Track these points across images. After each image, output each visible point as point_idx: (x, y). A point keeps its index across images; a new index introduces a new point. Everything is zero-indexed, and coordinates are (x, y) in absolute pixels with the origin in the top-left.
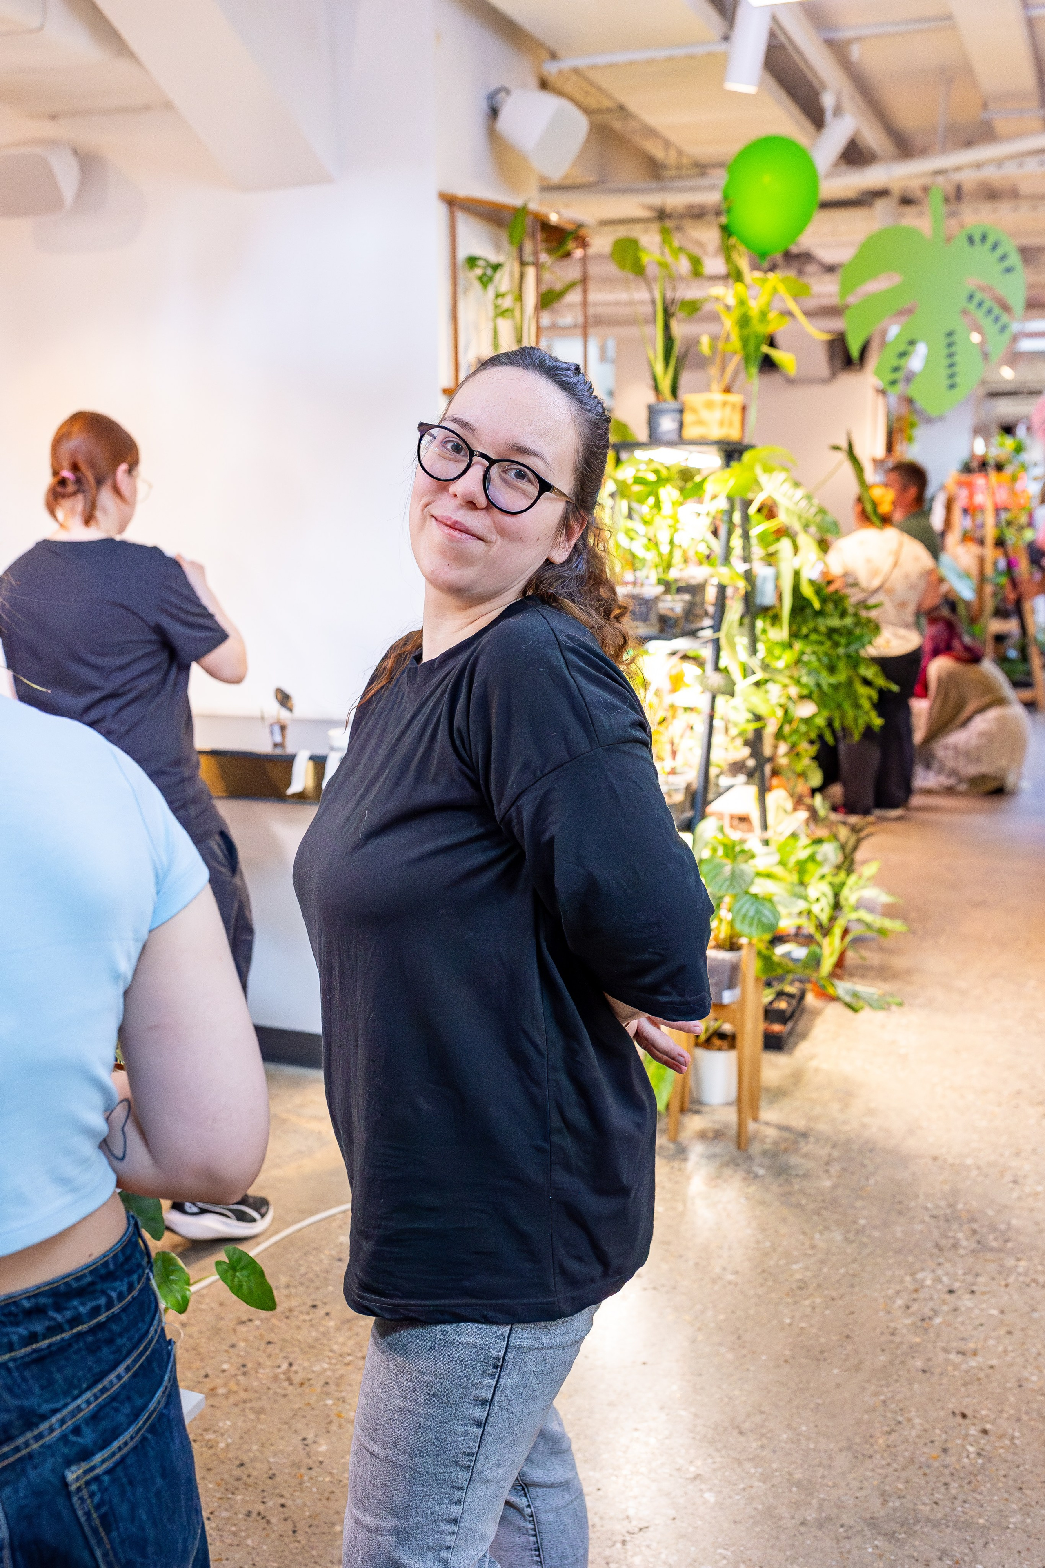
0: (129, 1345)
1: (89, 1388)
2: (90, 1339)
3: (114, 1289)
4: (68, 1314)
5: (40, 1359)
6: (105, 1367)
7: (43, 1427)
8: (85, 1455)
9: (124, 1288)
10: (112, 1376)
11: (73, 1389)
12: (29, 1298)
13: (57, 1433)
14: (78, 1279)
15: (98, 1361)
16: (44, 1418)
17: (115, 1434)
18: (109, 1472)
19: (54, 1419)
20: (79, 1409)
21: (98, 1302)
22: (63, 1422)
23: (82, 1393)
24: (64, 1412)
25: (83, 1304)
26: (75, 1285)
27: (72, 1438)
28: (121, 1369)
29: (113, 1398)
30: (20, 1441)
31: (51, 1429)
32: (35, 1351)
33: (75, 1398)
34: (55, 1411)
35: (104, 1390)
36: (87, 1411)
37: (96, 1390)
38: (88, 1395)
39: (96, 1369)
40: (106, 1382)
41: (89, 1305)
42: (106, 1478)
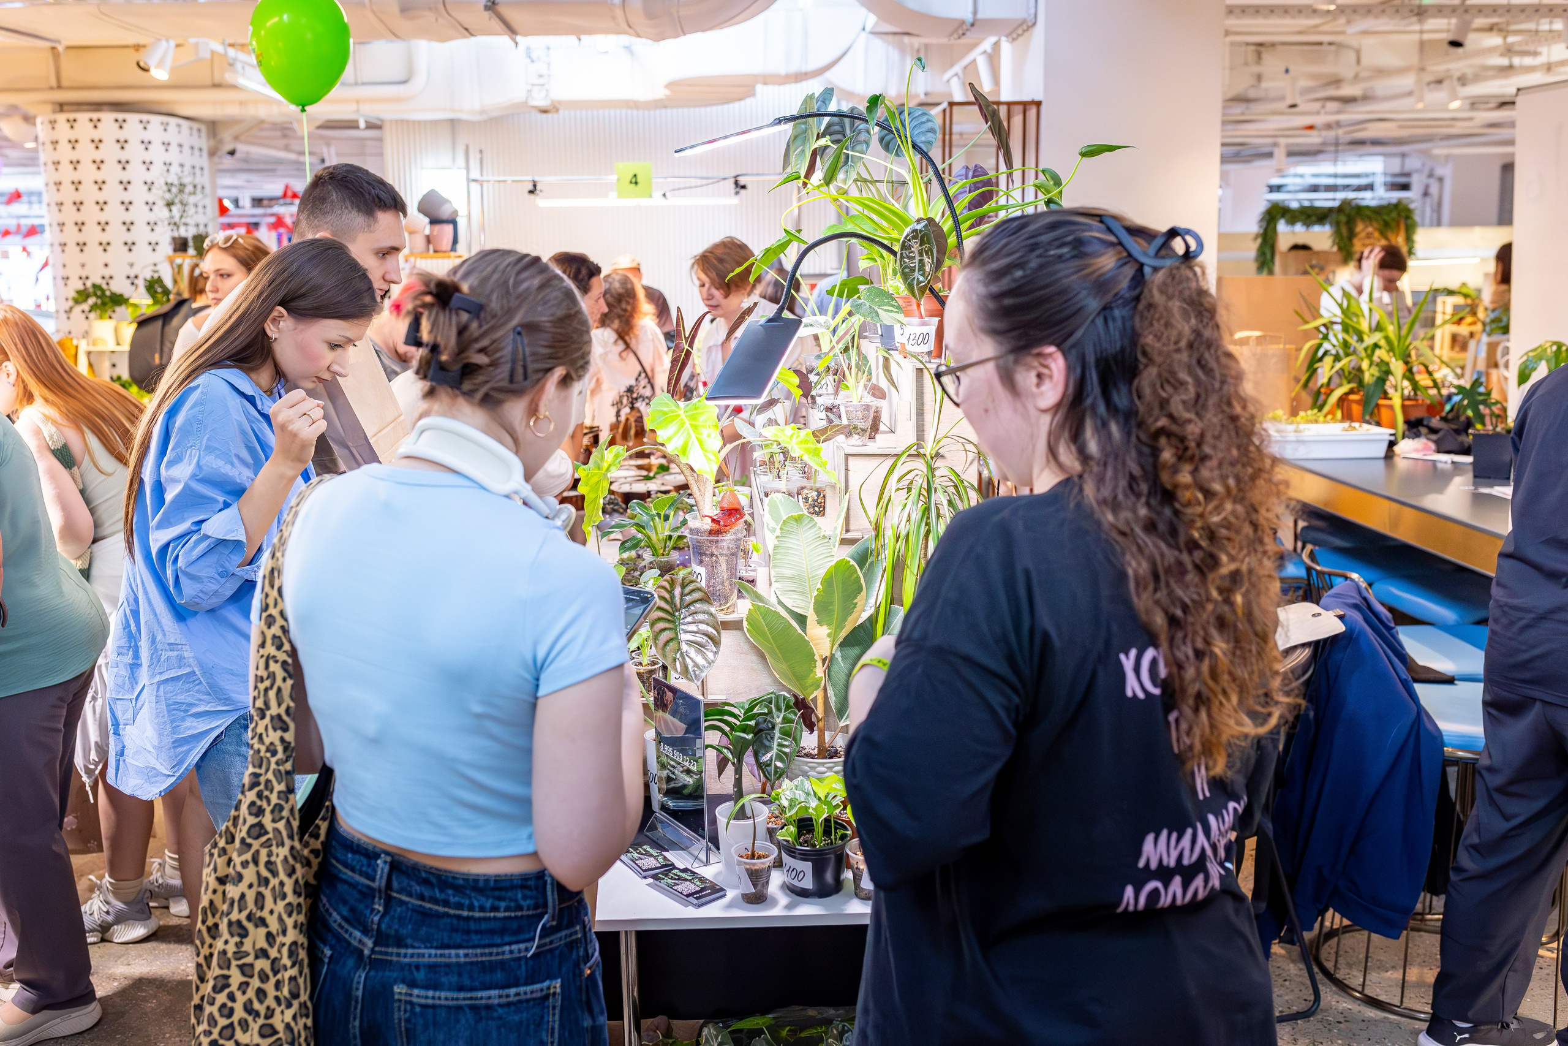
0: (476, 943)
1: (437, 948)
2: (455, 921)
3: (478, 901)
4: (443, 896)
5: (425, 914)
6: (452, 943)
7: (403, 951)
8: (412, 984)
9: (488, 905)
10: (453, 952)
11: (428, 942)
12: (426, 872)
13: (407, 960)
14: (454, 878)
15: (450, 938)
16: (406, 946)
17: (436, 987)
18: (423, 1006)
19: (410, 951)
20: (423, 955)
21: (463, 901)
22: (412, 955)
23: (431, 947)
24: (416, 951)
25: (454, 896)
26: (450, 880)
27: (413, 968)
28: (461, 952)
29: (447, 965)
30: (390, 950)
31: (405, 956)
32: (421, 906)
33: (426, 947)
34: (413, 947)
35: (442, 955)
36: (426, 960)
37: (439, 952)
38: (433, 952)
39: (446, 941)
40: (447, 952)
41: (457, 899)
42: (418, 1009)
